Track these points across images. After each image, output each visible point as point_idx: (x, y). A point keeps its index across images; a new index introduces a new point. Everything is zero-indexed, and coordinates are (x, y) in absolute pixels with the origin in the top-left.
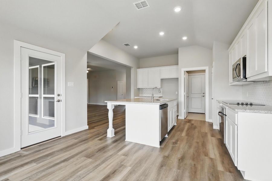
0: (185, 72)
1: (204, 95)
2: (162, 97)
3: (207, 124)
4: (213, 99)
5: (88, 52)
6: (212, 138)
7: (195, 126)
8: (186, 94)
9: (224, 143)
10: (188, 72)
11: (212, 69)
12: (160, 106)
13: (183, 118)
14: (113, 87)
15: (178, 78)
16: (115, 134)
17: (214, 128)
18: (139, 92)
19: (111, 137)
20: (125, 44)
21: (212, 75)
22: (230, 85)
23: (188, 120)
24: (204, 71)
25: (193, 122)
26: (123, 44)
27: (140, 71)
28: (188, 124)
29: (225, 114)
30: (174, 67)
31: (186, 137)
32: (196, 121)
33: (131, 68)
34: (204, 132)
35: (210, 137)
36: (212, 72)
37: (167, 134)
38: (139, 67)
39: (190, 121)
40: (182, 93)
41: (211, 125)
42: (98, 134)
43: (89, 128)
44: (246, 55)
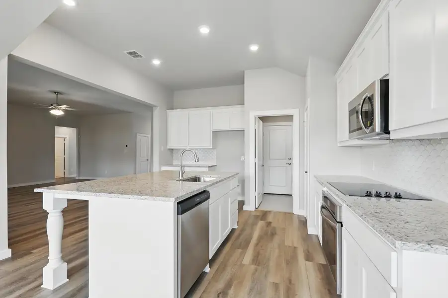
0: (257, 119)
1: (290, 161)
2: (216, 166)
3: (296, 222)
4: (306, 172)
5: (11, 57)
6: (308, 263)
7: (274, 228)
8: (259, 161)
9: (338, 293)
10: (263, 119)
11: (305, 113)
12: (178, 203)
13: (253, 209)
14: (127, 146)
15: (244, 130)
16: (68, 277)
17: (309, 233)
18: (172, 156)
19: (52, 289)
20: (129, 51)
21: (305, 125)
22: (339, 145)
23: (262, 211)
24: (290, 118)
25: (270, 218)
26: (125, 52)
27: (173, 114)
28: (261, 224)
29: (338, 221)
30: (238, 108)
31: (253, 267)
32: (275, 213)
33: (154, 108)
34: (291, 245)
35: (303, 260)
36: (305, 120)
37: (208, 265)
38: (172, 108)
39: (264, 215)
40: (251, 160)
41: (304, 223)
42: (22, 279)
43: (12, 254)
44: (387, 75)
